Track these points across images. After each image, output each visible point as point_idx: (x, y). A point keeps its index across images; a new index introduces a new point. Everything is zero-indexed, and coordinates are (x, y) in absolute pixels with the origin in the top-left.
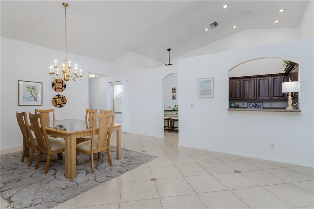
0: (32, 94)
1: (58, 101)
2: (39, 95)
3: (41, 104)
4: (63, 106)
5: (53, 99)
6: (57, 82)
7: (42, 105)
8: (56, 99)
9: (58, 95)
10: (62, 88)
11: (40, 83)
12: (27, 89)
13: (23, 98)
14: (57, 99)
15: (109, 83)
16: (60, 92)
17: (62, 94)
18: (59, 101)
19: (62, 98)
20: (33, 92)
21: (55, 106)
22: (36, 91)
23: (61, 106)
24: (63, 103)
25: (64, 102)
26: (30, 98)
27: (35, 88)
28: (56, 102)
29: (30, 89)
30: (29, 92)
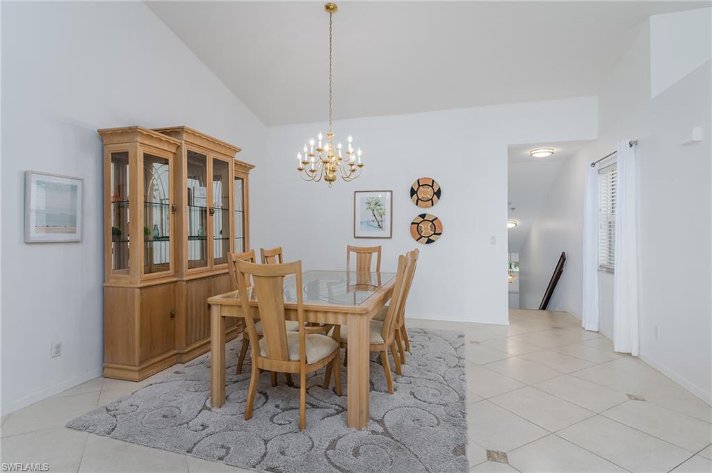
0: (374, 216)
1: (423, 229)
2: (387, 217)
3: (389, 236)
4: (434, 241)
5: (413, 223)
6: (422, 186)
7: (391, 238)
8: (418, 224)
9: (423, 216)
10: (432, 199)
11: (388, 191)
12: (367, 206)
13: (361, 223)
14: (420, 225)
15: (593, 164)
16: (426, 207)
17: (431, 212)
18: (426, 229)
19: (432, 221)
20: (376, 212)
21: (417, 240)
22: (381, 209)
23: (430, 241)
24: (435, 234)
25: (436, 232)
26: (372, 223)
27: (380, 203)
28: (419, 231)
29: (371, 206)
30: (370, 212)
